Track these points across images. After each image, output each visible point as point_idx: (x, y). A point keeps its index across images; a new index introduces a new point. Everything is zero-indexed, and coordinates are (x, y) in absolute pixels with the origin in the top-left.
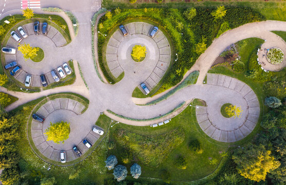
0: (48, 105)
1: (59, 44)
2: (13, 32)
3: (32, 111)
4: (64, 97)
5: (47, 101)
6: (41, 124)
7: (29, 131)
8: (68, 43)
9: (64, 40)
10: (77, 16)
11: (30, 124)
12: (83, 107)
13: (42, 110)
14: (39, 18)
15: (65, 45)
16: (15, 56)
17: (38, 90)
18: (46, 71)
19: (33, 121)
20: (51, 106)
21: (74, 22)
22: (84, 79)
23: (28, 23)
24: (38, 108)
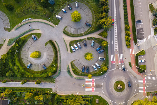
0: (83, 31)
1: (77, 61)
2: (99, 68)
3: (92, 28)
4: (75, 35)
5: (84, 33)
6: (87, 22)
7: (93, 18)
8: (72, 61)
9: (75, 63)
10: (67, 75)
11: (93, 21)
12: (66, 29)
13: (87, 29)
14: (86, 74)
15: (74, 61)
16: (99, 56)
17: (88, 39)
18: (84, 48)
19: (91, 23)
20: (82, 30)
21: (69, 72)
22: (65, 43)
23: (92, 72)
24: (89, 30)
